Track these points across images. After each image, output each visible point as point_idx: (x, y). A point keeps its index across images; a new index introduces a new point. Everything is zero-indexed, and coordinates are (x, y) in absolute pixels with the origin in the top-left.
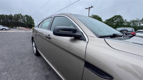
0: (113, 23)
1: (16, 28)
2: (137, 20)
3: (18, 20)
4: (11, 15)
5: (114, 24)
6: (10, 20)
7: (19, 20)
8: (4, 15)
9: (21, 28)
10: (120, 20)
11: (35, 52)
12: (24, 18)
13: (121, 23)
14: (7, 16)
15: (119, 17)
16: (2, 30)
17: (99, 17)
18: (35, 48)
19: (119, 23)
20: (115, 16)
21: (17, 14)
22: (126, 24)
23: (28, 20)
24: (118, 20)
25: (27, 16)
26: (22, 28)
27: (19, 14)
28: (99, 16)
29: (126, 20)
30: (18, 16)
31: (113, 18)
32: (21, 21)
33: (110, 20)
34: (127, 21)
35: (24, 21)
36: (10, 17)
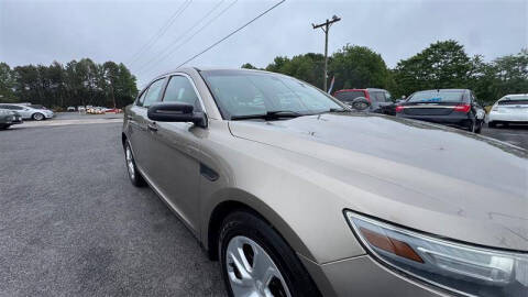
0: (429, 72)
1: (77, 110)
2: (523, 54)
3: (80, 82)
4: (58, 66)
5: (433, 75)
6: (54, 83)
7: (86, 84)
8: (34, 69)
9: (92, 110)
10: (455, 60)
11: (133, 176)
12: (102, 75)
13: (459, 72)
14: (42, 69)
15: (451, 47)
16: (32, 118)
17: (374, 55)
18: (131, 165)
19: (451, 72)
20: (433, 46)
21: (78, 61)
22: (479, 74)
23: (114, 82)
24: (448, 59)
25: (110, 65)
26: (97, 110)
27: (83, 61)
28: (373, 51)
29: (477, 59)
30: (82, 69)
31: (428, 52)
32: (90, 84)
33: (414, 61)
34: (485, 62)
35: (102, 83)
36: (55, 73)
